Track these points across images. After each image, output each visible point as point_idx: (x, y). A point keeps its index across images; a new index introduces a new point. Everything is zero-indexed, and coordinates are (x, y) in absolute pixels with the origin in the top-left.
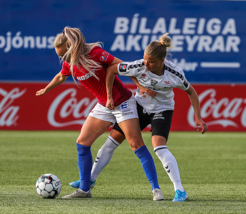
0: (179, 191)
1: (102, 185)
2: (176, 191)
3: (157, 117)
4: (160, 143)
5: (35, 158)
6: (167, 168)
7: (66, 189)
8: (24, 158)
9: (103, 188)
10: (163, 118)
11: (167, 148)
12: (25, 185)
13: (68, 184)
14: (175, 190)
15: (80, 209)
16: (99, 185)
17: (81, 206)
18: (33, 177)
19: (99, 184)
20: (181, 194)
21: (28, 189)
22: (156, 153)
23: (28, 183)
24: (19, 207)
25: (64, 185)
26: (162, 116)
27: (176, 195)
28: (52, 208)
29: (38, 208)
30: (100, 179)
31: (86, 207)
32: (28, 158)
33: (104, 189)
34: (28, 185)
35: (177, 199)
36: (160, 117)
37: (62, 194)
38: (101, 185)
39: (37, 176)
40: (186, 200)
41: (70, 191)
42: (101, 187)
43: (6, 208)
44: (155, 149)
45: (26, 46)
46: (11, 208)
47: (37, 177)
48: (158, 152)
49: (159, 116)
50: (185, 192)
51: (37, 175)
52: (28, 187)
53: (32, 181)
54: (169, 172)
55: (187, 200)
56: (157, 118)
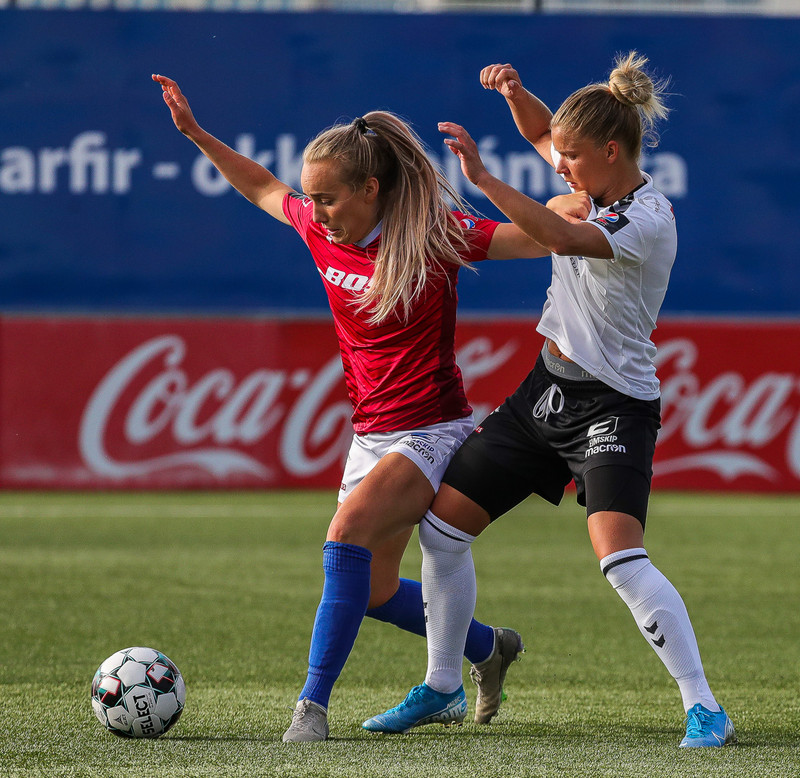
0: (703, 708)
1: (789, 685)
2: (693, 710)
3: (598, 445)
4: (622, 538)
5: (547, 591)
6: (652, 629)
7: (659, 702)
8: (508, 589)
9: (791, 699)
10: (619, 448)
11: (645, 556)
12: (511, 687)
13: (665, 685)
14: (688, 706)
15: (709, 772)
16: (778, 688)
17: (713, 761)
18: (541, 658)
19: (779, 683)
20: (708, 720)
21: (522, 703)
22: (611, 577)
23: (522, 681)
24: (488, 768)
25: (651, 687)
26: (615, 443)
27: (694, 726)
28: (610, 771)
29: (559, 768)
30: (780, 666)
31: (731, 767)
32: (524, 591)
33: (794, 703)
34: (522, 686)
35: (695, 736)
36: (612, 443)
37: (645, 719)
38: (783, 686)
39: (553, 653)
40: (727, 741)
41: (675, 708)
42: (783, 692)
43: (445, 770)
44: (603, 563)
45: (515, 183)
46: (462, 771)
47: (553, 658)
48: (615, 572)
49: (606, 443)
50: (722, 712)
51: (556, 649)
52: (523, 693)
53: (537, 673)
54: (660, 643)
55: (730, 741)
56: (599, 449)
